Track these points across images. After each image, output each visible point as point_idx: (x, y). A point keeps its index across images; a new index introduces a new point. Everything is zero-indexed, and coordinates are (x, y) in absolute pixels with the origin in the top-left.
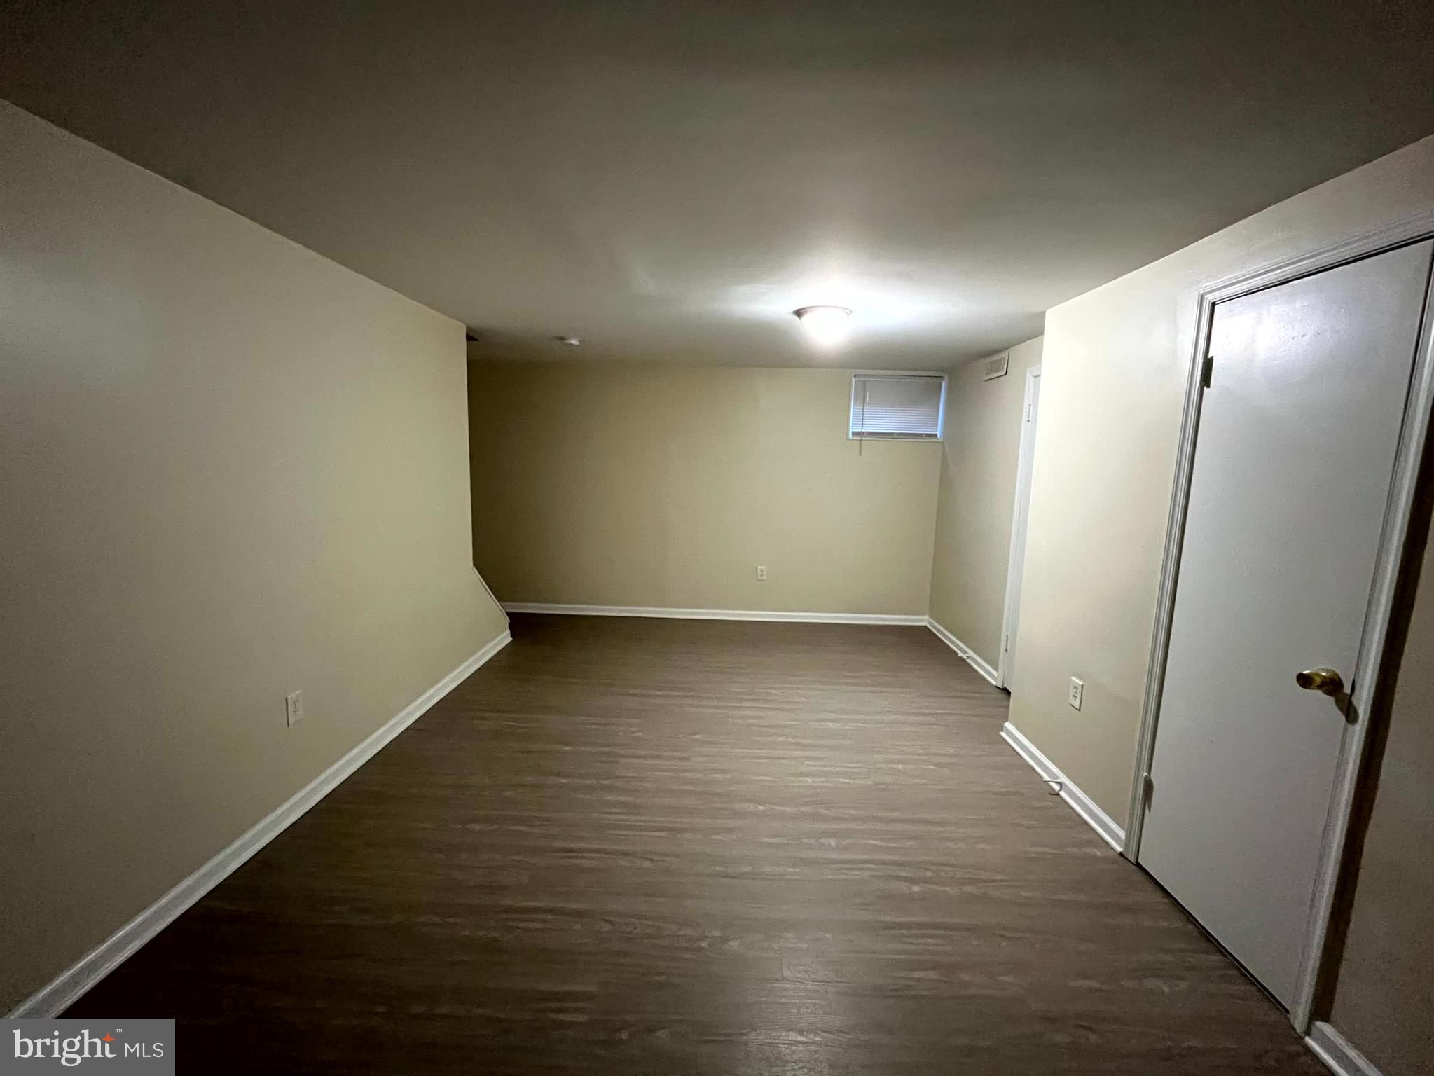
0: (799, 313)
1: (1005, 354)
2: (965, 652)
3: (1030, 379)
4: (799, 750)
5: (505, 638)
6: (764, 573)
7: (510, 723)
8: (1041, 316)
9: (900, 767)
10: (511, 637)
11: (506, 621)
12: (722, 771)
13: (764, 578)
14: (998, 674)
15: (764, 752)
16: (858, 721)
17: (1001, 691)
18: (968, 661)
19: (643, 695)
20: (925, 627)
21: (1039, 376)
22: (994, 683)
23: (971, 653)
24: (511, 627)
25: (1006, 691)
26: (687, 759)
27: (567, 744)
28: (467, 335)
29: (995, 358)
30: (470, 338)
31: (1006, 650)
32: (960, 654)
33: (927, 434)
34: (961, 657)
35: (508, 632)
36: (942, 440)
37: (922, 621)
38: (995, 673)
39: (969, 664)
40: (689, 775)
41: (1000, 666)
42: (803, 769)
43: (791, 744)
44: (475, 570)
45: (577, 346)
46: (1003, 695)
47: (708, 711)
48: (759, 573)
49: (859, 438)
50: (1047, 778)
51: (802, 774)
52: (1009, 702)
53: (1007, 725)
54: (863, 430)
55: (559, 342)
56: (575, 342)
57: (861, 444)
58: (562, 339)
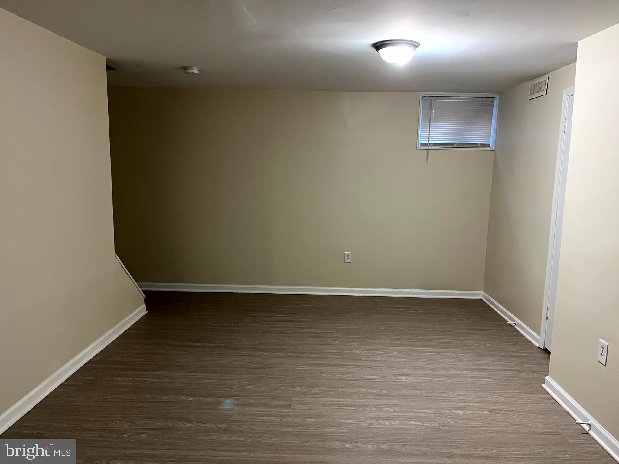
0: (378, 46)
1: (545, 78)
2: (513, 320)
3: (565, 98)
4: (379, 399)
5: (141, 311)
6: (350, 257)
7: (144, 379)
8: (574, 46)
9: (461, 412)
10: (146, 310)
11: (143, 297)
12: (317, 416)
13: (350, 261)
14: (540, 338)
15: (349, 401)
16: (426, 375)
17: (542, 351)
18: (516, 327)
19: (251, 356)
20: (481, 299)
21: (573, 95)
22: (537, 345)
23: (518, 321)
24: (146, 302)
25: (547, 352)
26: (290, 406)
27: (191, 395)
28: (107, 65)
29: (537, 81)
30: (109, 68)
31: (547, 318)
32: (510, 322)
33: (481, 144)
34: (510, 324)
35: (145, 305)
36: (494, 149)
37: (479, 295)
38: (538, 337)
39: (517, 330)
40: (290, 419)
41: (542, 330)
42: (381, 414)
43: (371, 394)
44: (116, 255)
45: (197, 74)
46: (544, 355)
47: (305, 368)
48: (346, 257)
49: (427, 148)
50: (579, 421)
51: (381, 418)
52: (549, 361)
53: (547, 378)
54: (430, 142)
55: (183, 71)
56: (195, 71)
57: (428, 153)
58: (185, 68)
